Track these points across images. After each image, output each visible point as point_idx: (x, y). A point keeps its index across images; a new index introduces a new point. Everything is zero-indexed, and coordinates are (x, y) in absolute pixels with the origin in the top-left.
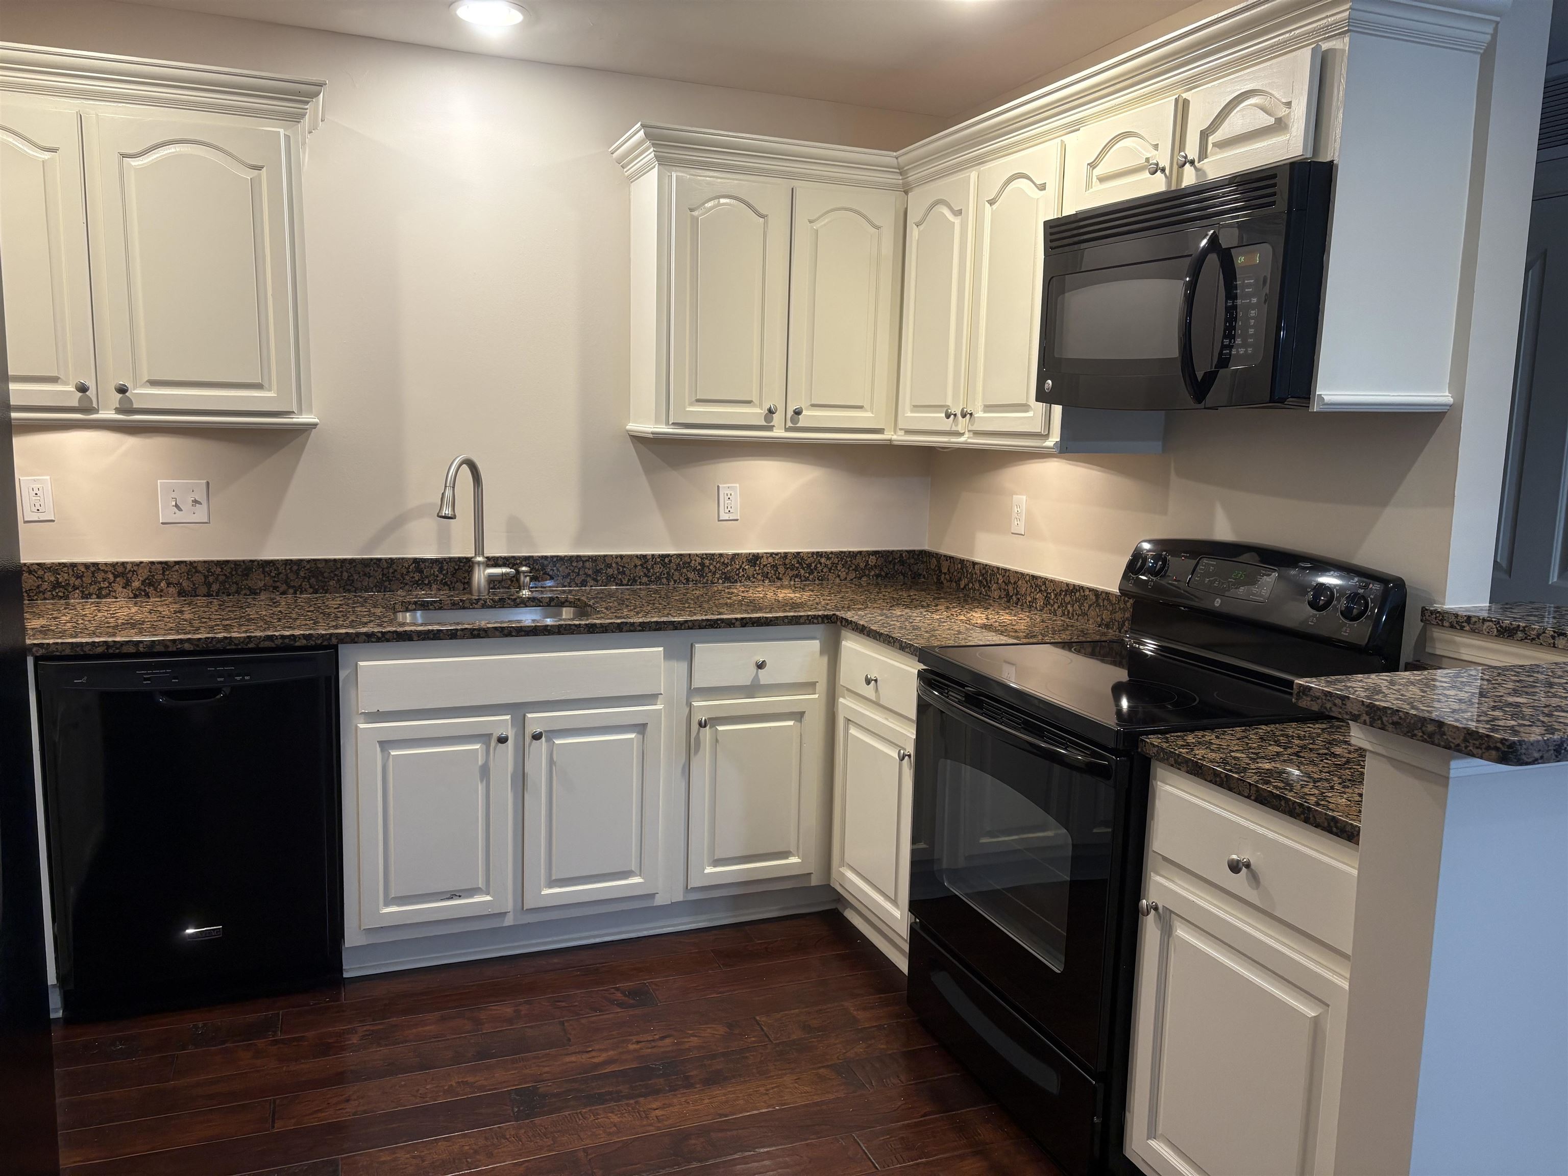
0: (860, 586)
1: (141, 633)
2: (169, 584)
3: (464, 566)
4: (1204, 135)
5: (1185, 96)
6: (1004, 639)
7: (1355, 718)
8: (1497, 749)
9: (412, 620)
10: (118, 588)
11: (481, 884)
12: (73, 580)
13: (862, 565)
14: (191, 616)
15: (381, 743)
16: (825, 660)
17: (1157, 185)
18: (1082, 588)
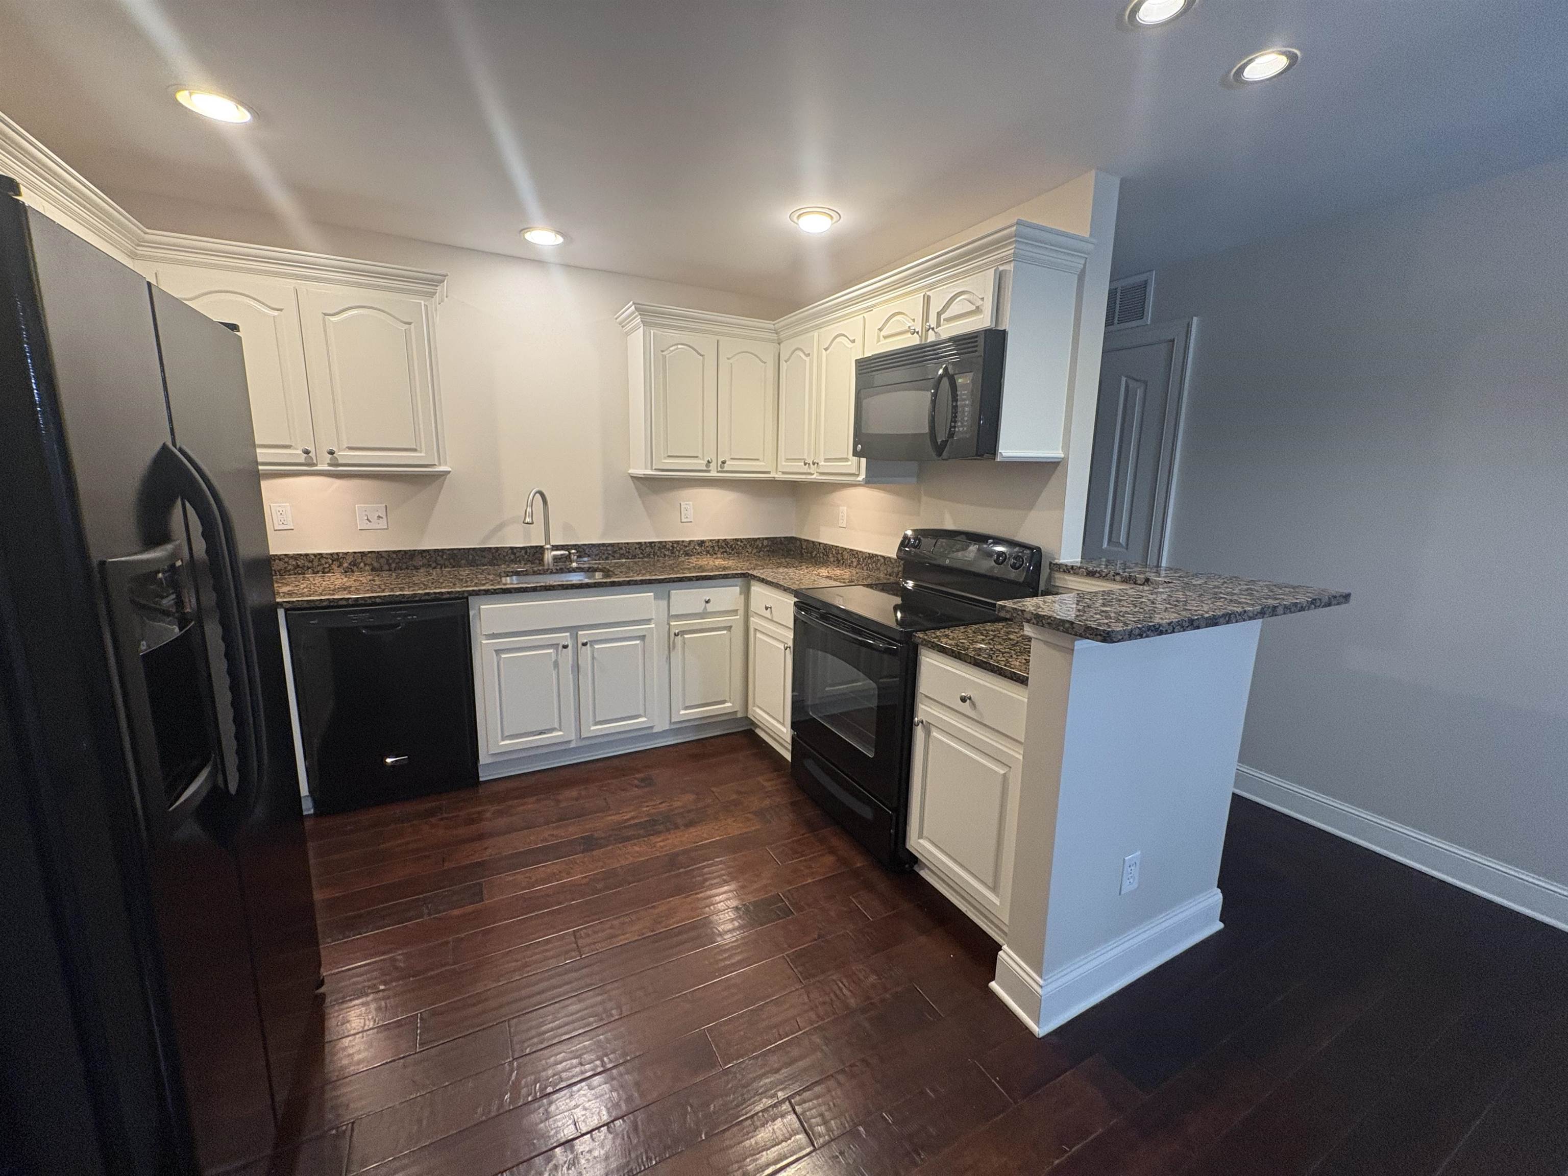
0: (759, 556)
1: (350, 593)
2: (365, 565)
3: (540, 550)
4: (939, 314)
5: (928, 293)
6: (838, 584)
7: (1028, 621)
8: (1101, 635)
9: (511, 582)
10: (335, 567)
11: (556, 725)
12: (307, 564)
13: (760, 545)
14: (380, 583)
15: (496, 651)
16: (743, 597)
17: (915, 341)
18: (877, 555)
